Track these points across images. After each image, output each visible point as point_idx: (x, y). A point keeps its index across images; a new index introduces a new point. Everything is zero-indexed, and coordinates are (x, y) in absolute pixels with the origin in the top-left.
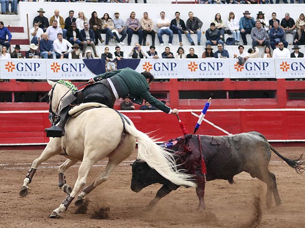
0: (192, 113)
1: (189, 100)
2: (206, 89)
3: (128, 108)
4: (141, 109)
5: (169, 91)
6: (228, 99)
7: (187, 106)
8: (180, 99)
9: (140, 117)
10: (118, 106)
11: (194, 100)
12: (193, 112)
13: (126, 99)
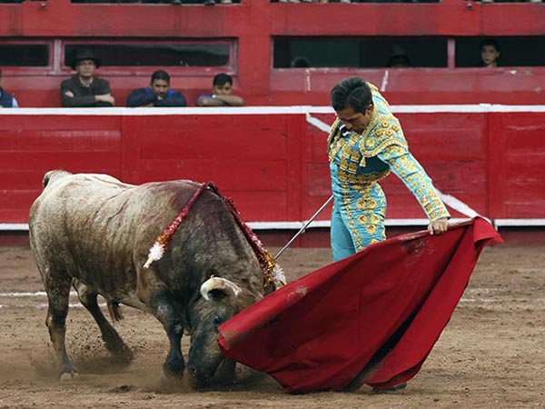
0: (311, 120)
1: (308, 70)
2: (371, 29)
3: (86, 99)
4: (128, 106)
5: (234, 39)
6: (451, 70)
7: (301, 93)
8: (276, 66)
9: (116, 134)
10: (51, 92)
11: (326, 70)
12: (313, 115)
13: (82, 68)
